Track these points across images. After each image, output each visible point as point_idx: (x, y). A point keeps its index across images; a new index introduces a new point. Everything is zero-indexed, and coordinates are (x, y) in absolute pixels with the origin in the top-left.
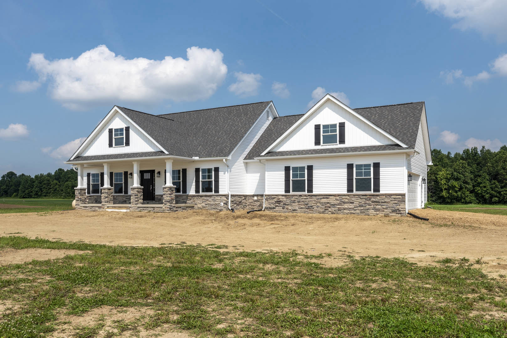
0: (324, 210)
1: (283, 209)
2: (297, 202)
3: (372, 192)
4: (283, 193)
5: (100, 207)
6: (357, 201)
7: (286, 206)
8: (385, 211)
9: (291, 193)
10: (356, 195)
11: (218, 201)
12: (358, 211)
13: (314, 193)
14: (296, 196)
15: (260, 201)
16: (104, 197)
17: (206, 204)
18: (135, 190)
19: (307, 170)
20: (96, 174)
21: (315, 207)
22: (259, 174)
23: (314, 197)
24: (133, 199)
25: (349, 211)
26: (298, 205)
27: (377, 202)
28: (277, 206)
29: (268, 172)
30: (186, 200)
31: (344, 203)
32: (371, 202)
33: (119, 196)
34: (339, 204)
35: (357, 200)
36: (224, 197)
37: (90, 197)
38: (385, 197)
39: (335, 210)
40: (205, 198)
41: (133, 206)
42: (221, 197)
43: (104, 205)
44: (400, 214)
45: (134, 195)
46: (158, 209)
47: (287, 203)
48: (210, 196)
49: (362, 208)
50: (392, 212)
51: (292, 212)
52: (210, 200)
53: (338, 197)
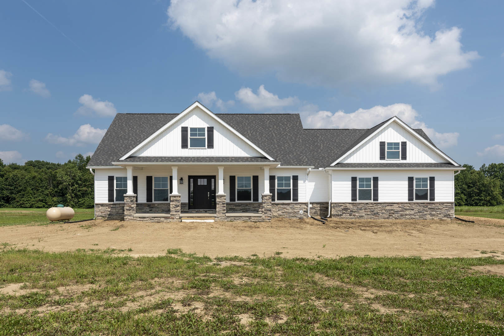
0: (388, 216)
1: (350, 216)
2: (364, 209)
3: (428, 201)
4: (350, 201)
5: (166, 218)
6: (417, 209)
7: (353, 213)
8: (439, 216)
9: (358, 201)
10: (416, 203)
11: (297, 209)
12: (417, 217)
13: (380, 201)
14: (363, 203)
15: (316, 208)
16: (174, 206)
17: (283, 213)
18: (222, 197)
19: (373, 181)
20: (124, 177)
21: (380, 213)
22: (315, 183)
23: (379, 205)
24: (219, 207)
25: (410, 217)
26: (365, 212)
27: (432, 209)
28: (343, 213)
29: (334, 181)
30: (258, 208)
31: (406, 210)
32: (428, 209)
33: (162, 204)
34: (401, 211)
35: (416, 207)
36: (304, 205)
37: (115, 206)
38: (439, 205)
39: (398, 216)
40: (282, 206)
41: (219, 215)
42: (301, 205)
43: (174, 215)
44: (450, 219)
45: (221, 203)
46: (256, 219)
47: (354, 210)
48: (288, 204)
49: (421, 214)
50: (444, 216)
51: (359, 218)
52: (287, 208)
53: (401, 205)
